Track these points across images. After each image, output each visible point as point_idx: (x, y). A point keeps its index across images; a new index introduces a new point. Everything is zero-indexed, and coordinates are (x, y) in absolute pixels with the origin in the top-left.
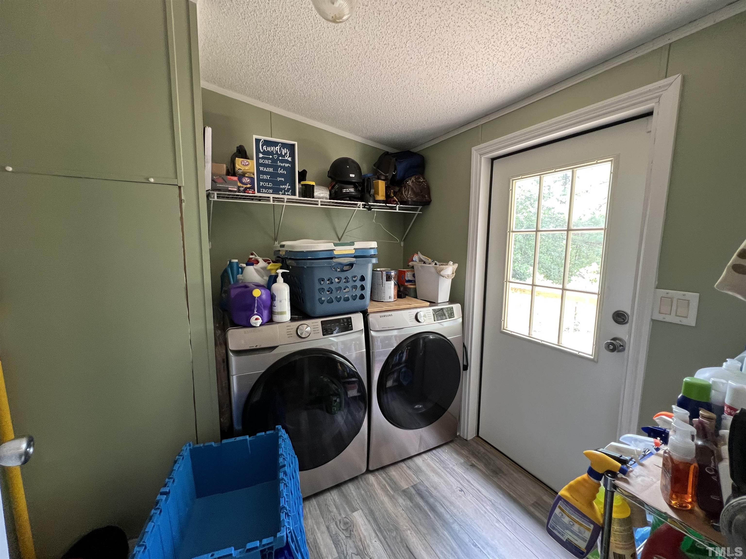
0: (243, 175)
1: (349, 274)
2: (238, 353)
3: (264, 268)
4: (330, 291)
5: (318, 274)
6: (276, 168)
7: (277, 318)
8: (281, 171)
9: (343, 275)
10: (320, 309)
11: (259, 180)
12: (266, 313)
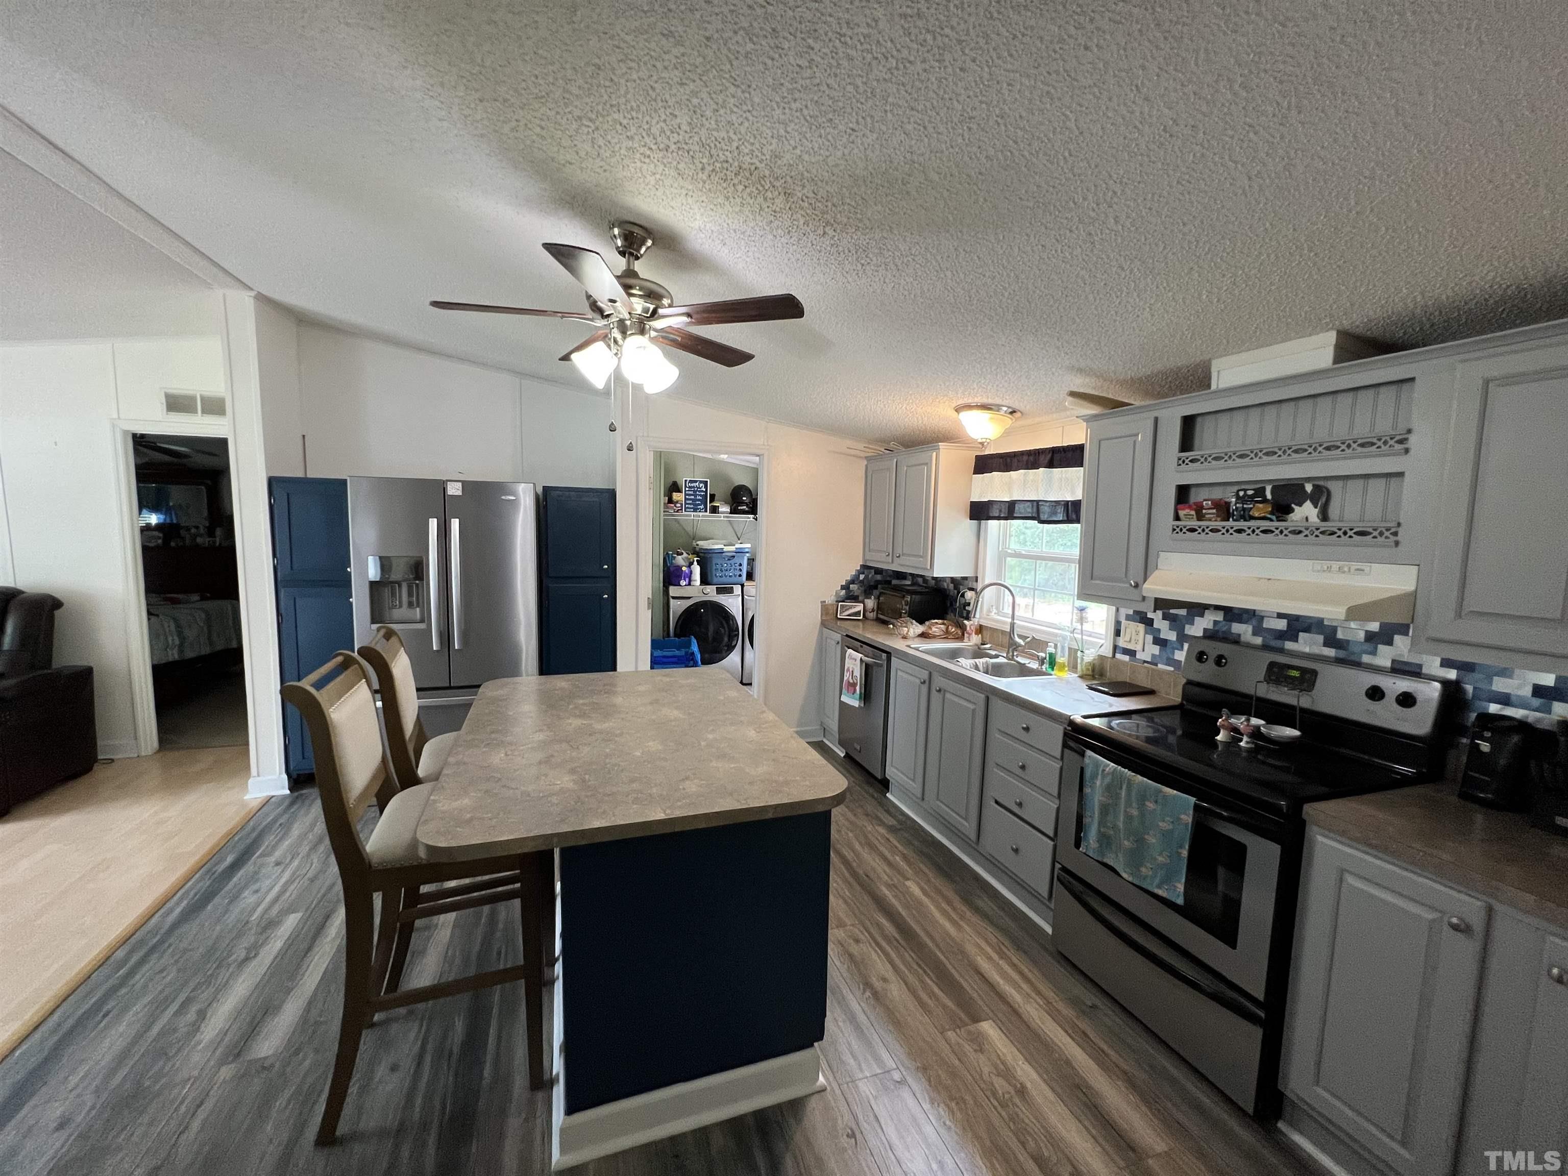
0: (677, 502)
1: (732, 562)
2: (674, 598)
3: (687, 558)
4: (721, 571)
5: (715, 561)
6: (695, 496)
7: (692, 583)
8: (699, 497)
9: (729, 562)
10: (715, 580)
11: (686, 504)
12: (687, 580)
